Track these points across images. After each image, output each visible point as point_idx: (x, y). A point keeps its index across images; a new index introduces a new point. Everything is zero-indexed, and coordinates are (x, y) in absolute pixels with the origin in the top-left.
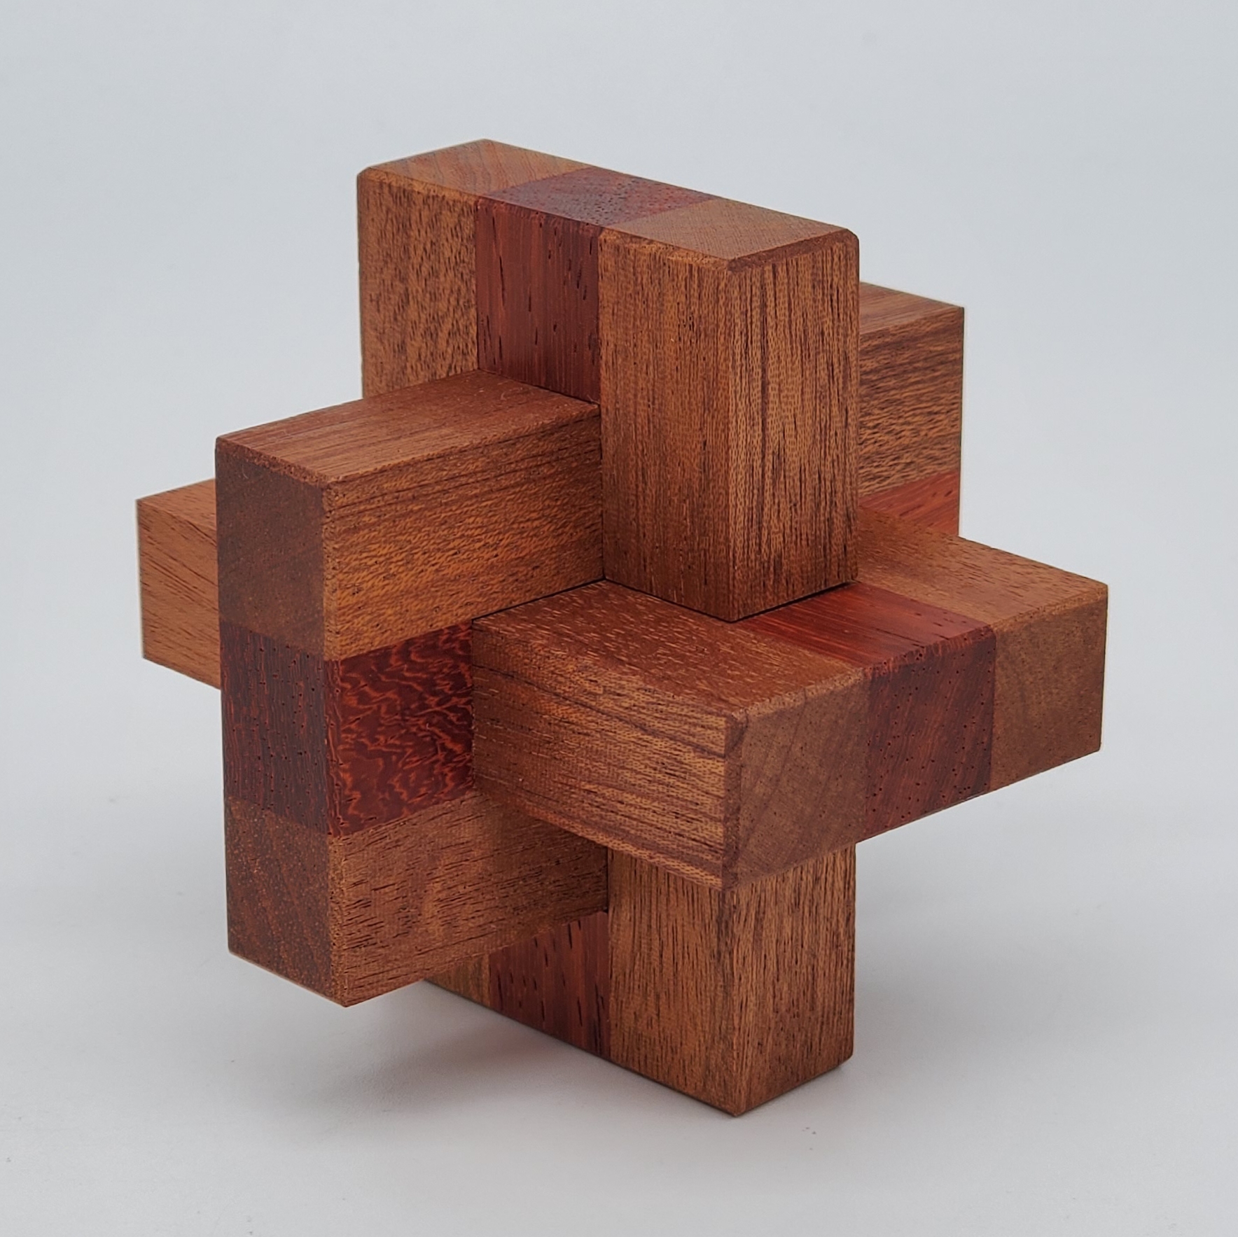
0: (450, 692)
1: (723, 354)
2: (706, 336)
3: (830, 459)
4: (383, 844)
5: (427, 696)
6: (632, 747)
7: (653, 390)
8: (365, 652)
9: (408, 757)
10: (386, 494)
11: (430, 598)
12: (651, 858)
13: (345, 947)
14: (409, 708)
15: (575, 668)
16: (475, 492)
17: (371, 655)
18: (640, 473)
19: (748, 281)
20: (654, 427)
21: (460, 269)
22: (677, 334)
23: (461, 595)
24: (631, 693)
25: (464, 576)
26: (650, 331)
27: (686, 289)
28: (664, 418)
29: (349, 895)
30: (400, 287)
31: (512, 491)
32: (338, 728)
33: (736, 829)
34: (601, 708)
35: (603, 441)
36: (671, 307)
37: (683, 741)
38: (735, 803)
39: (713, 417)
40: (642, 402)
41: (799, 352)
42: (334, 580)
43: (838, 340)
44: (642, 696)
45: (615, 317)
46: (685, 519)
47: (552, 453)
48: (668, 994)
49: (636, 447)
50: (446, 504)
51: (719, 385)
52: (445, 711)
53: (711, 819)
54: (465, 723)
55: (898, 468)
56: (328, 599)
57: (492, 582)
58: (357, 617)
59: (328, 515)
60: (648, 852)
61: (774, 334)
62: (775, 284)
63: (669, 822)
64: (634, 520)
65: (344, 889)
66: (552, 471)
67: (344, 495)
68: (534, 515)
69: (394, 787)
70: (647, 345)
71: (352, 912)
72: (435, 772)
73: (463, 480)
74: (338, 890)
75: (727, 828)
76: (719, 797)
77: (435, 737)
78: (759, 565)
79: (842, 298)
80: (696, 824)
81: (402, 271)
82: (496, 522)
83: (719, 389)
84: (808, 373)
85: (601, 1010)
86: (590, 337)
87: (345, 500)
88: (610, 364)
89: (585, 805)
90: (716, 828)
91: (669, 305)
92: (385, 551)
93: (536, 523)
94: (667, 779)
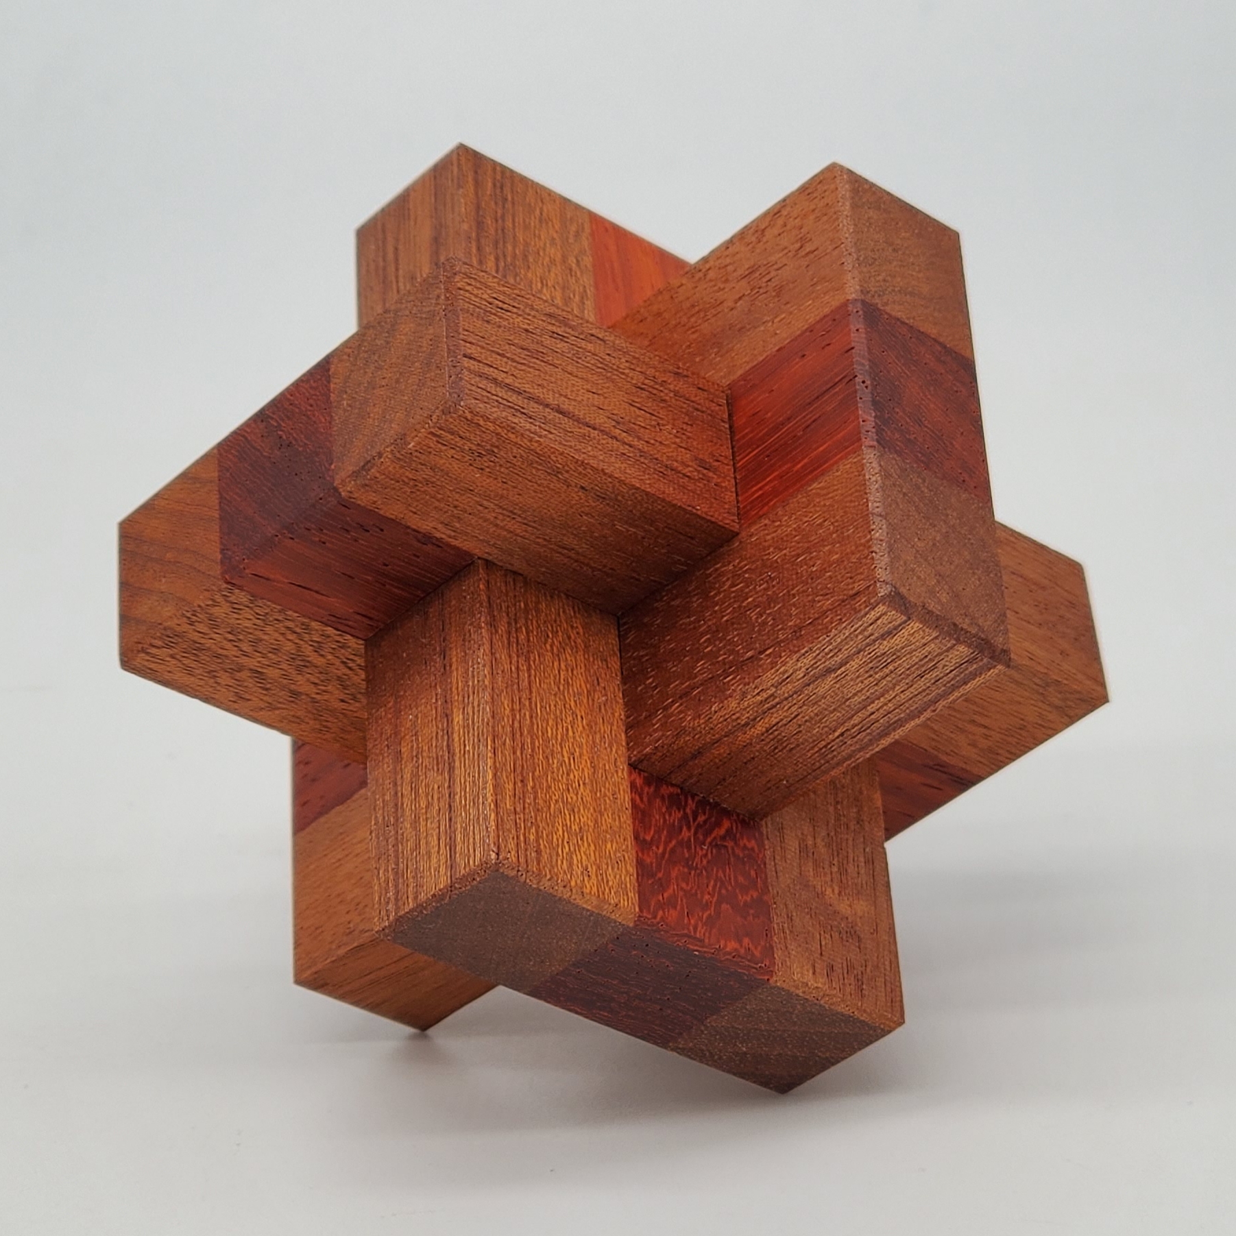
0: (682, 812)
1: (524, 440)
2: (497, 447)
3: (627, 371)
4: (788, 932)
5: (680, 838)
6: (838, 686)
7: (504, 509)
8: (636, 885)
9: (725, 876)
10: (515, 809)
11: (605, 800)
12: (934, 711)
13: (860, 1004)
14: (687, 859)
15: (737, 701)
16: (528, 717)
17: (640, 880)
18: (560, 550)
19: (473, 388)
20: (535, 522)
21: (271, 619)
22: (475, 469)
23: (607, 767)
24: (795, 667)
25: (593, 757)
26: (454, 490)
27: (445, 445)
28: (534, 511)
29: (821, 982)
30: (244, 674)
31: (533, 678)
32: (689, 937)
33: (968, 634)
34: (786, 695)
35: (510, 567)
36: (450, 464)
37: (868, 645)
38: (949, 626)
39: (567, 472)
40: (505, 522)
41: (538, 362)
42: (574, 891)
43: (534, 317)
44: (805, 660)
45: (419, 513)
46: (628, 531)
47: (509, 623)
48: (975, 713)
49: (538, 544)
50: (533, 750)
51: (546, 455)
52: (696, 823)
53: (947, 651)
54: (708, 808)
55: (578, 273)
56: (586, 902)
57: (602, 731)
58: (608, 881)
59: (520, 873)
60: (929, 711)
61: (520, 381)
62: (479, 361)
63: (921, 684)
64: (593, 571)
65: (816, 985)
66: (524, 629)
67: (509, 852)
68: (556, 664)
69: (746, 902)
70: (464, 498)
71: (834, 986)
72: (741, 855)
73: (516, 725)
74: (814, 991)
75: (965, 642)
76: (936, 638)
77: (714, 843)
78: (700, 482)
79: (502, 298)
80: (940, 665)
81: (232, 667)
82: (555, 706)
83: (549, 457)
84: (556, 361)
85: (945, 770)
86: (419, 541)
87: (513, 853)
88: (453, 534)
89: (849, 742)
90: (958, 650)
91: (447, 465)
92: (561, 832)
93: (563, 666)
94: (887, 671)
